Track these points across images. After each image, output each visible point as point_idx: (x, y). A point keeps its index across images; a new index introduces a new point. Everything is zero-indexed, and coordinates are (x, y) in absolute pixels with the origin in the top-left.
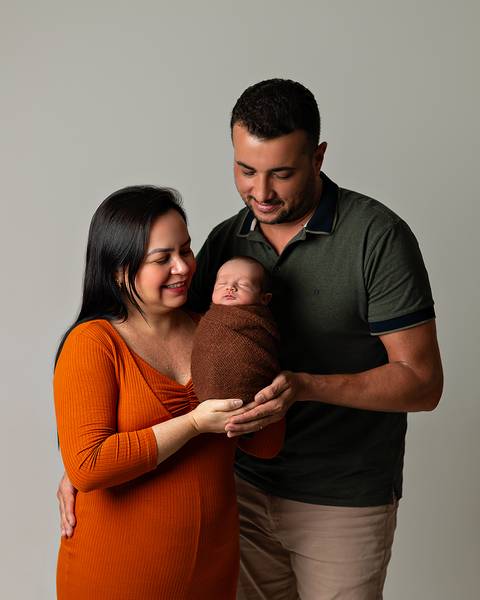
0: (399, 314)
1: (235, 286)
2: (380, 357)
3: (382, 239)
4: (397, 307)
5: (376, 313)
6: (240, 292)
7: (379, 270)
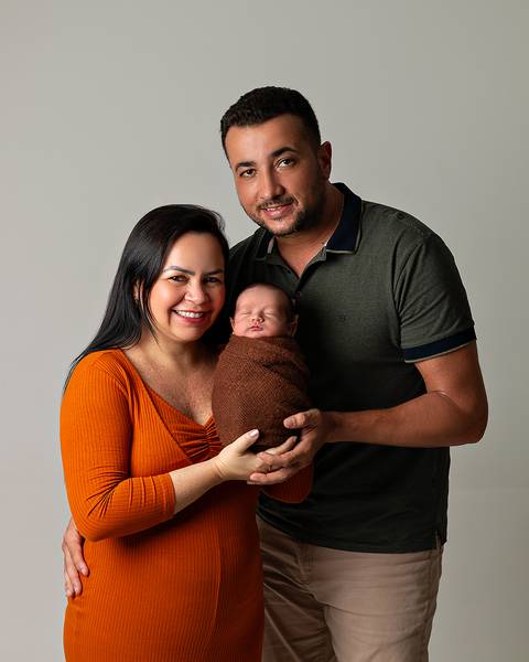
0: (436, 338)
1: (261, 315)
2: (417, 386)
3: (412, 257)
4: (433, 330)
5: (410, 338)
6: (267, 322)
7: (411, 291)
